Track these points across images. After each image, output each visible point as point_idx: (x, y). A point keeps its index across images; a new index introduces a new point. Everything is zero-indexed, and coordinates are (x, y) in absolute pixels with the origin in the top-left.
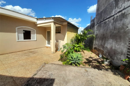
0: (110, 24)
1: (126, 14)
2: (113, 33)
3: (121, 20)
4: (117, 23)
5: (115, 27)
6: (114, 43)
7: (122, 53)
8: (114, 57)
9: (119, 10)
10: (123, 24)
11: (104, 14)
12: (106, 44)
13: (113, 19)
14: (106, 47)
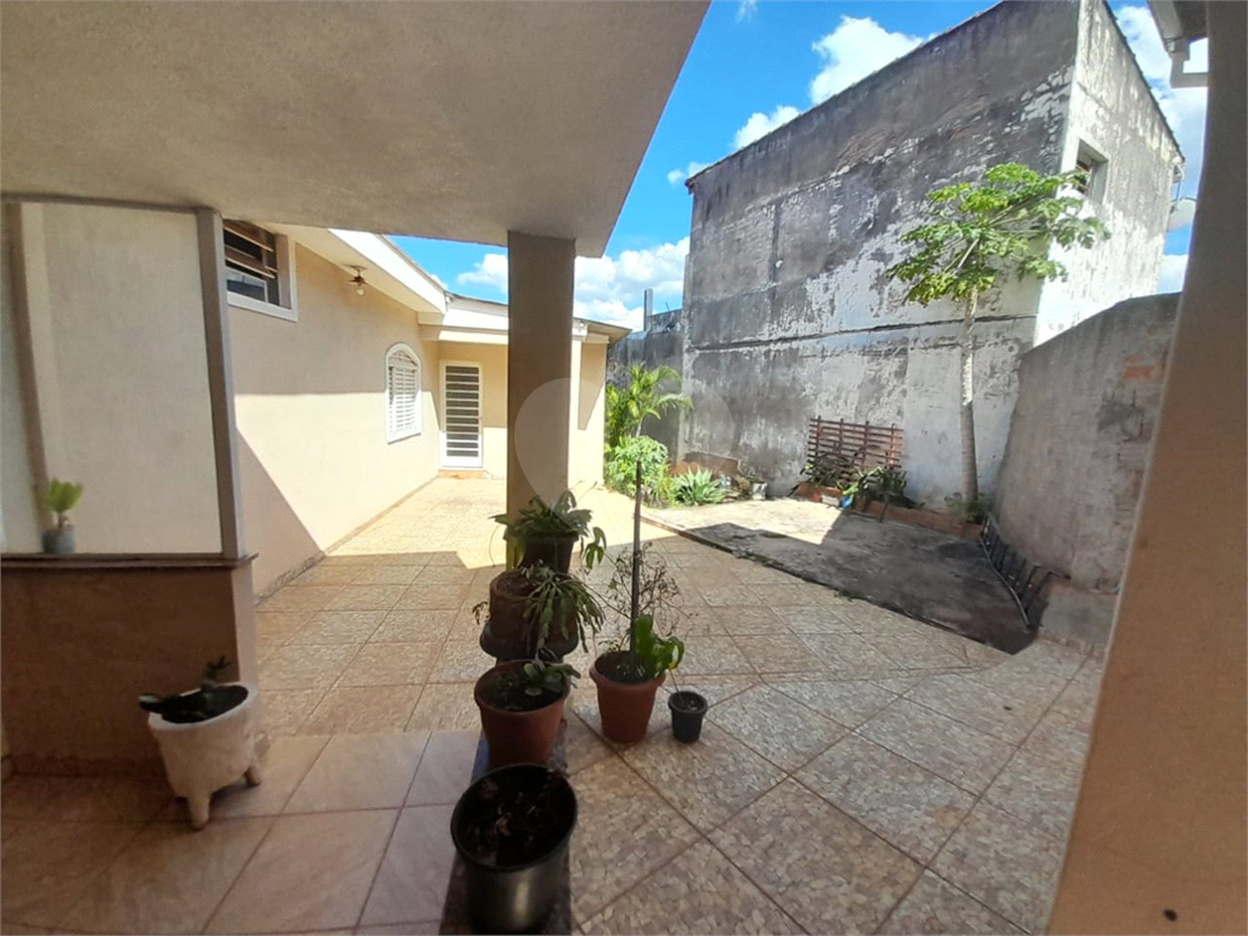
0: (758, 369)
1: (800, 354)
2: (768, 398)
3: (789, 366)
4: (778, 370)
5: (772, 382)
6: (771, 430)
7: (794, 457)
8: (775, 472)
9: (781, 334)
10: (794, 378)
11: (729, 321)
12: (746, 433)
13: (767, 354)
14: (746, 445)
